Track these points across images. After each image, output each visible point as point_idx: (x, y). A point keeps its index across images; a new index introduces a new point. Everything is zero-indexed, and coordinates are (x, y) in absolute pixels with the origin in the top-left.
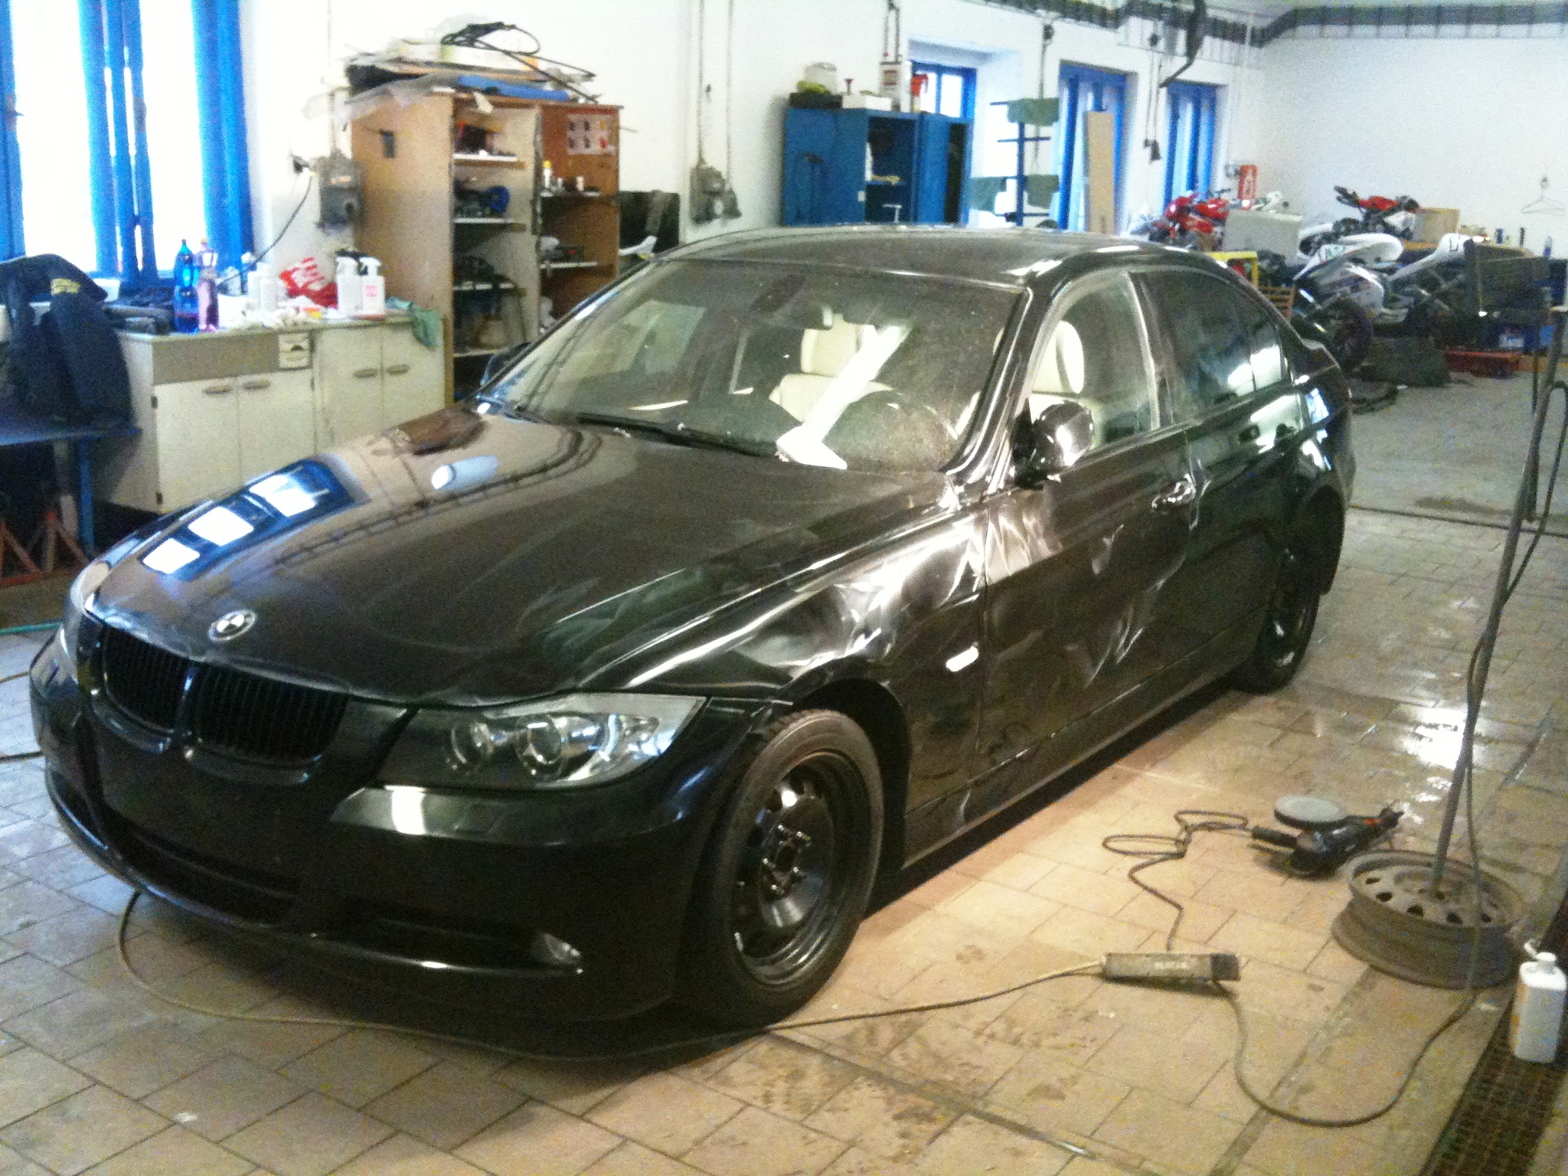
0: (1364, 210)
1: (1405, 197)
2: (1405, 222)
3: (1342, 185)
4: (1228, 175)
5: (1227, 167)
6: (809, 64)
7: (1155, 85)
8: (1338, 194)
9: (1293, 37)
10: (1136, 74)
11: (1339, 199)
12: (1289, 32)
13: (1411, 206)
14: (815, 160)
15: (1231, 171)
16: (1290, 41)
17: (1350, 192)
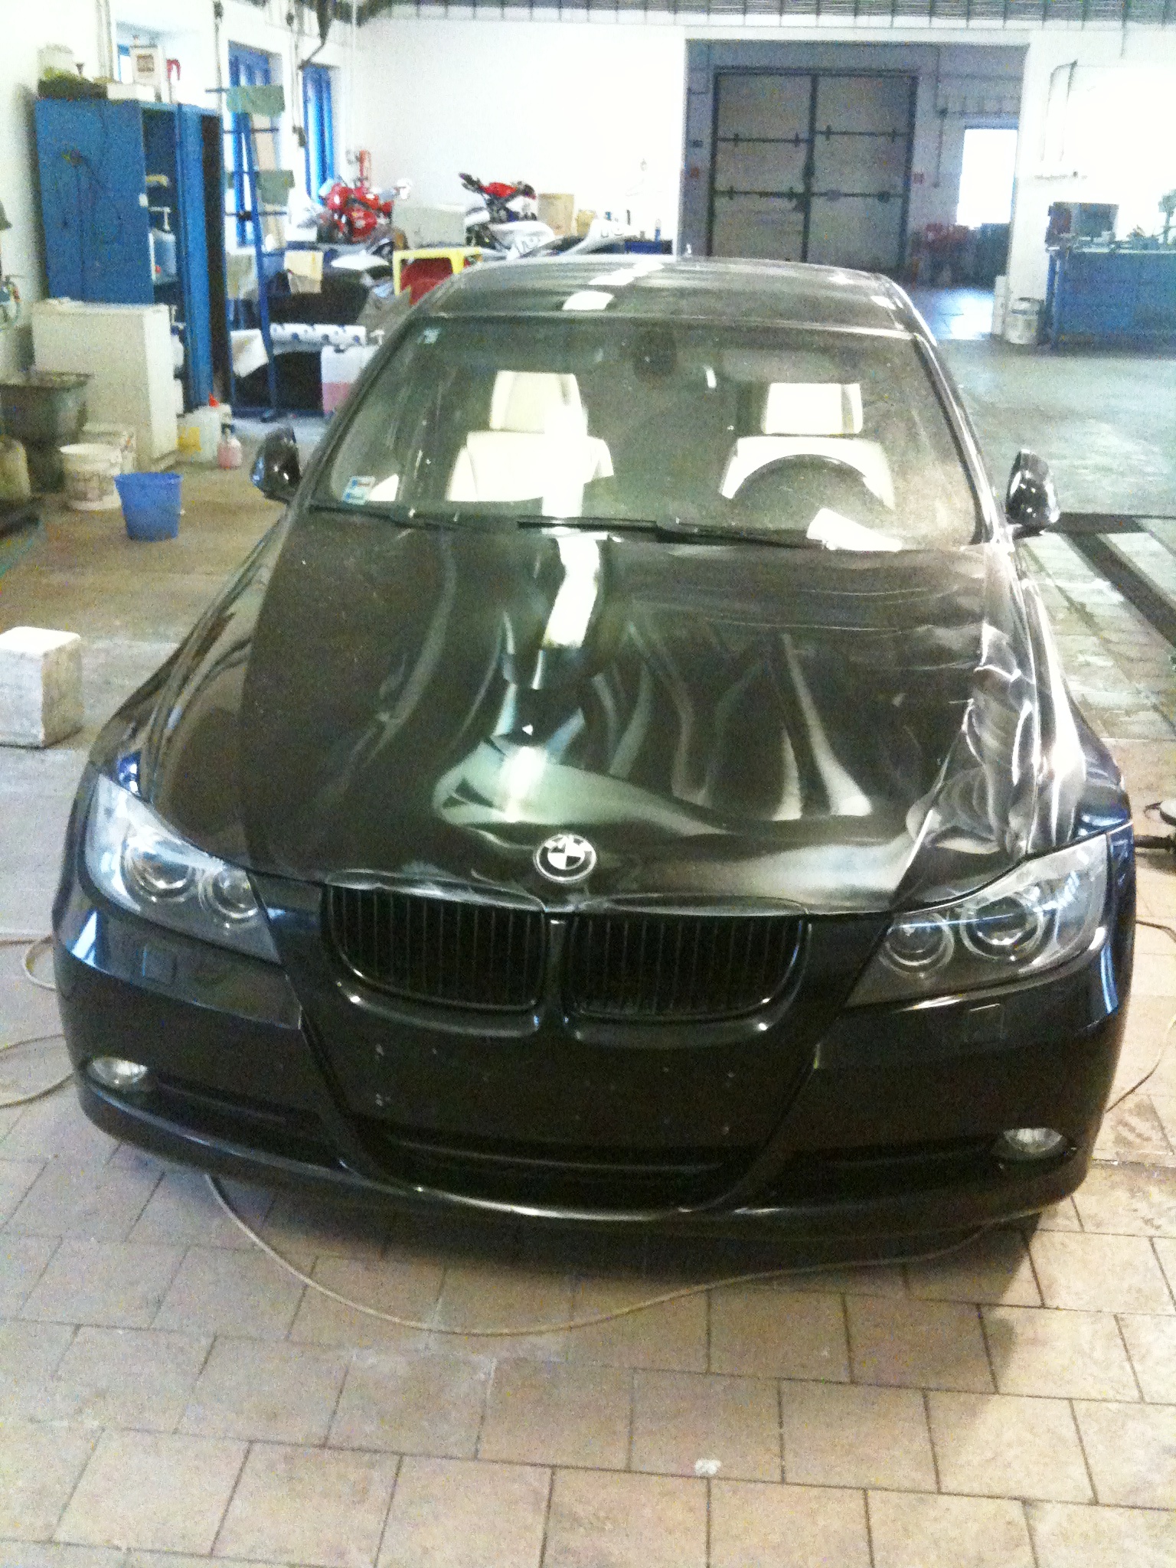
0: (487, 197)
1: (520, 183)
2: (525, 207)
3: (468, 172)
4: (350, 162)
5: (348, 152)
6: (43, 46)
7: (294, 69)
8: (464, 181)
9: (390, 16)
10: (279, 55)
11: (465, 186)
12: (385, 12)
13: (528, 191)
14: (79, 159)
15: (353, 158)
16: (385, 21)
17: (474, 178)
